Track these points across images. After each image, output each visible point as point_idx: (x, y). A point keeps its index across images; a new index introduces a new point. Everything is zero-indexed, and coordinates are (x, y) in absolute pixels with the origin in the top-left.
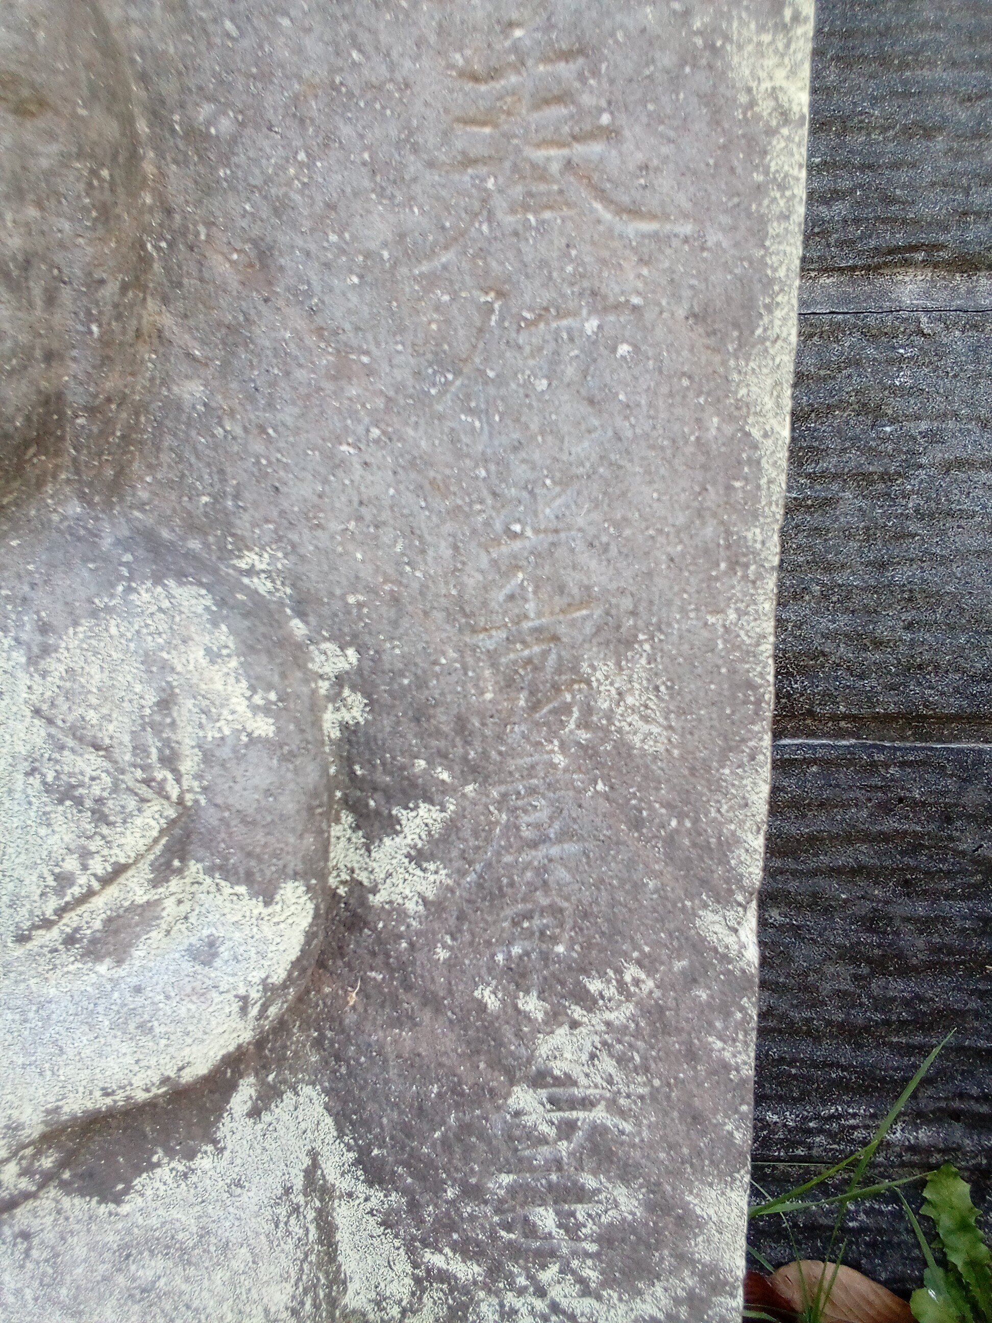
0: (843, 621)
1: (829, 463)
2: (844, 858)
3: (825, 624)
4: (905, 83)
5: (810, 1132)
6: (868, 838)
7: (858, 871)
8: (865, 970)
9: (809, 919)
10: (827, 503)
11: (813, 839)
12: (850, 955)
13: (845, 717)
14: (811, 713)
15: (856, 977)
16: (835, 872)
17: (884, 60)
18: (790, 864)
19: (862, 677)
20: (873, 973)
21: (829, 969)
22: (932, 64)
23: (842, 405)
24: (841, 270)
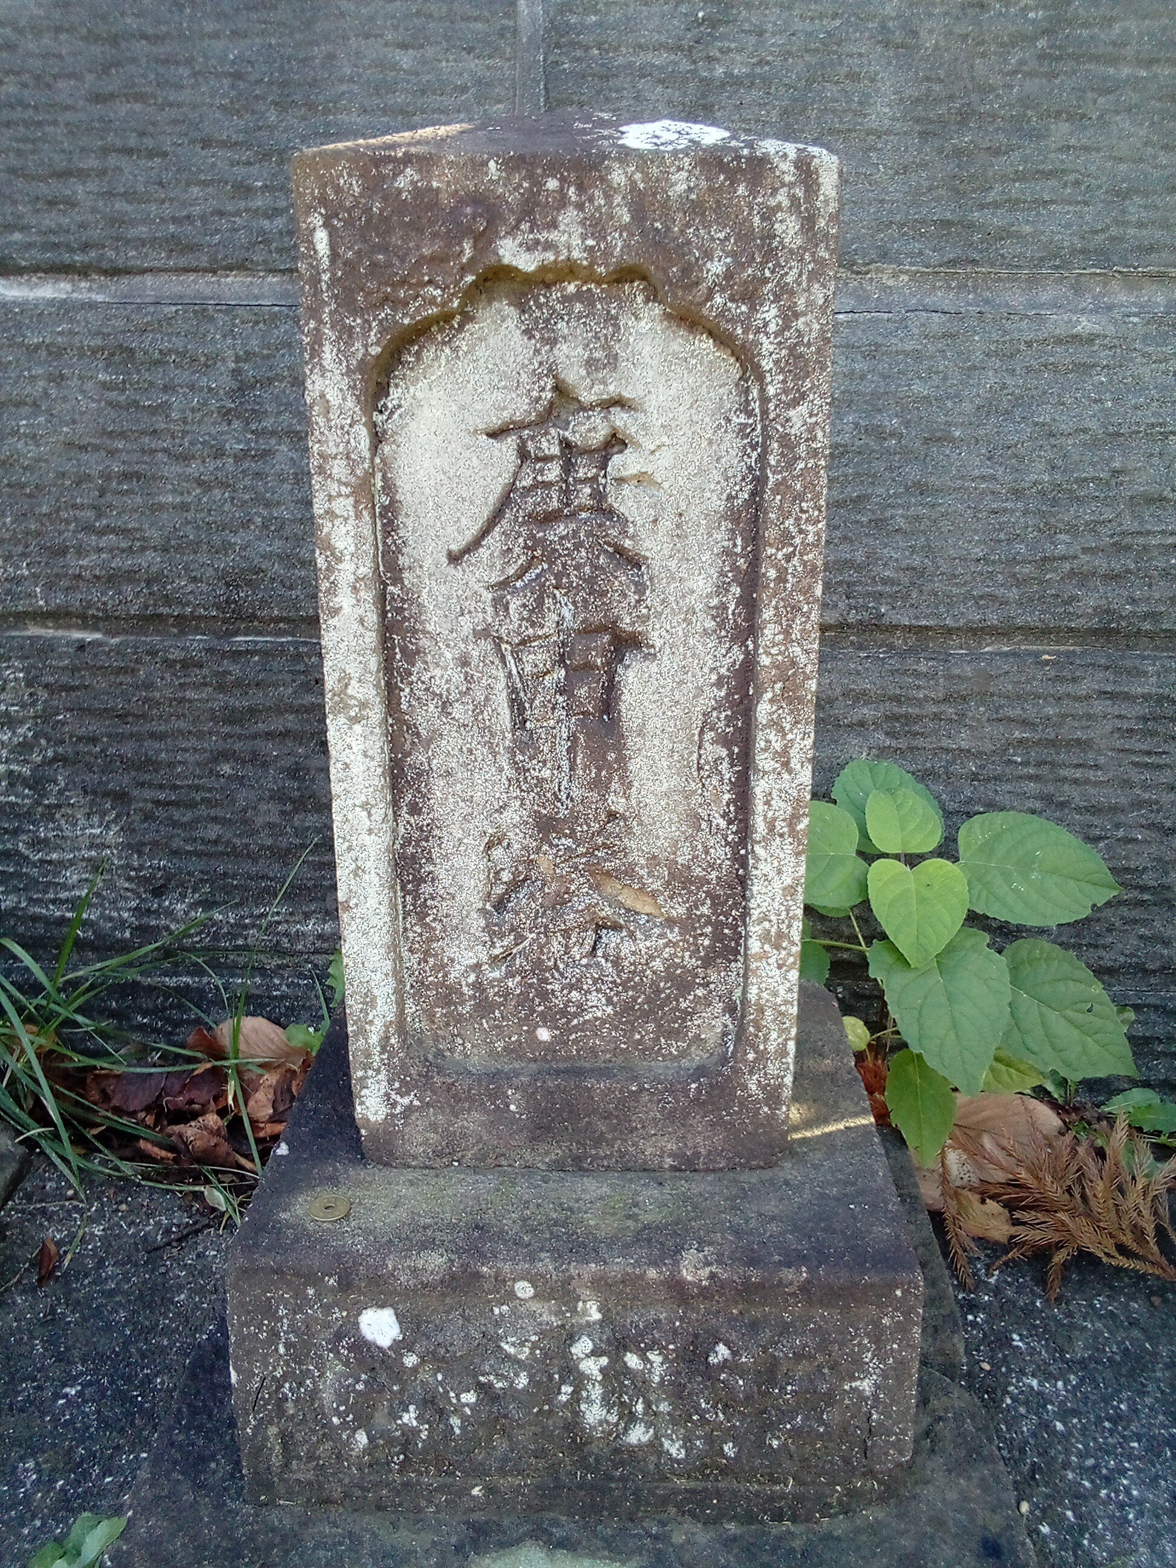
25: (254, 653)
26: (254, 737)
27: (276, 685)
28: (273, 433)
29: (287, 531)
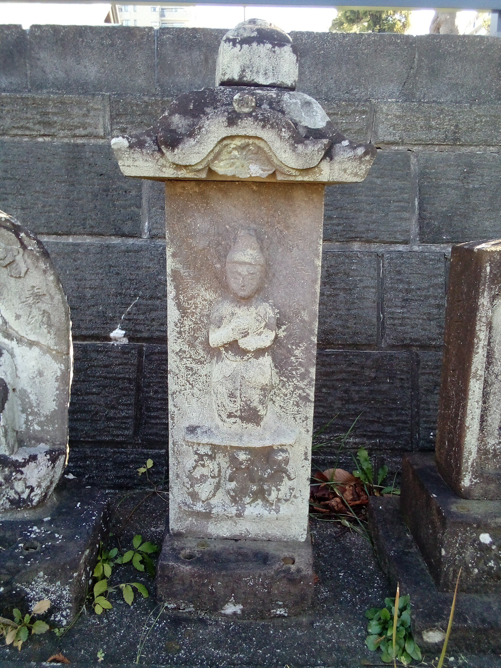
0: (340, 322)
1: (337, 286)
2: (340, 376)
3: (336, 323)
4: (355, 200)
5: (331, 440)
6: (345, 372)
7: (343, 380)
8: (344, 402)
9: (332, 391)
10: (337, 295)
11: (333, 372)
12: (341, 399)
13: (340, 344)
14: (333, 343)
15: (342, 404)
16: (337, 380)
17: (351, 194)
18: (328, 378)
19: (344, 335)
20: (346, 403)
21: (336, 402)
22: (361, 195)
23: (340, 273)
24: (341, 242)
25: (333, 354)
26: (334, 380)
27: (340, 365)
28: (338, 289)
29: (343, 318)
